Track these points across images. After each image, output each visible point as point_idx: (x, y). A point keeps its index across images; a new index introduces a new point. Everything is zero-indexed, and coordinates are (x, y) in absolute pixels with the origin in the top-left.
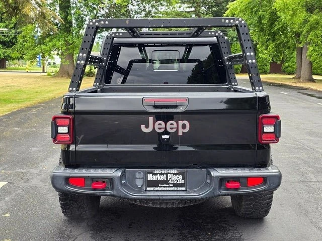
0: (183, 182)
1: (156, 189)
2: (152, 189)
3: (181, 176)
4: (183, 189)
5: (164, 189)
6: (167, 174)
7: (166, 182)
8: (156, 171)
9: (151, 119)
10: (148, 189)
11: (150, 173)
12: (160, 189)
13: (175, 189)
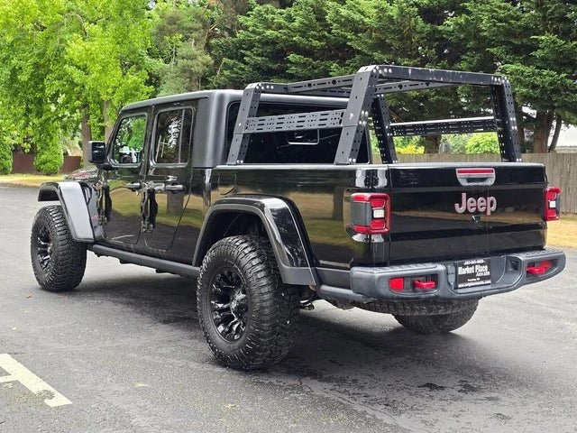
0: (488, 273)
1: (465, 285)
3: (486, 267)
4: (489, 282)
5: (473, 284)
6: (474, 265)
7: (473, 276)
8: (467, 263)
9: (464, 195)
10: (460, 286)
13: (482, 283)
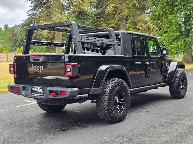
0: (42, 92)
1: (35, 94)
2: (33, 94)
3: (42, 90)
4: (42, 95)
6: (38, 88)
7: (37, 91)
8: (35, 87)
9: (32, 65)
10: (32, 94)
11: (33, 87)
12: (36, 94)
13: (40, 94)
